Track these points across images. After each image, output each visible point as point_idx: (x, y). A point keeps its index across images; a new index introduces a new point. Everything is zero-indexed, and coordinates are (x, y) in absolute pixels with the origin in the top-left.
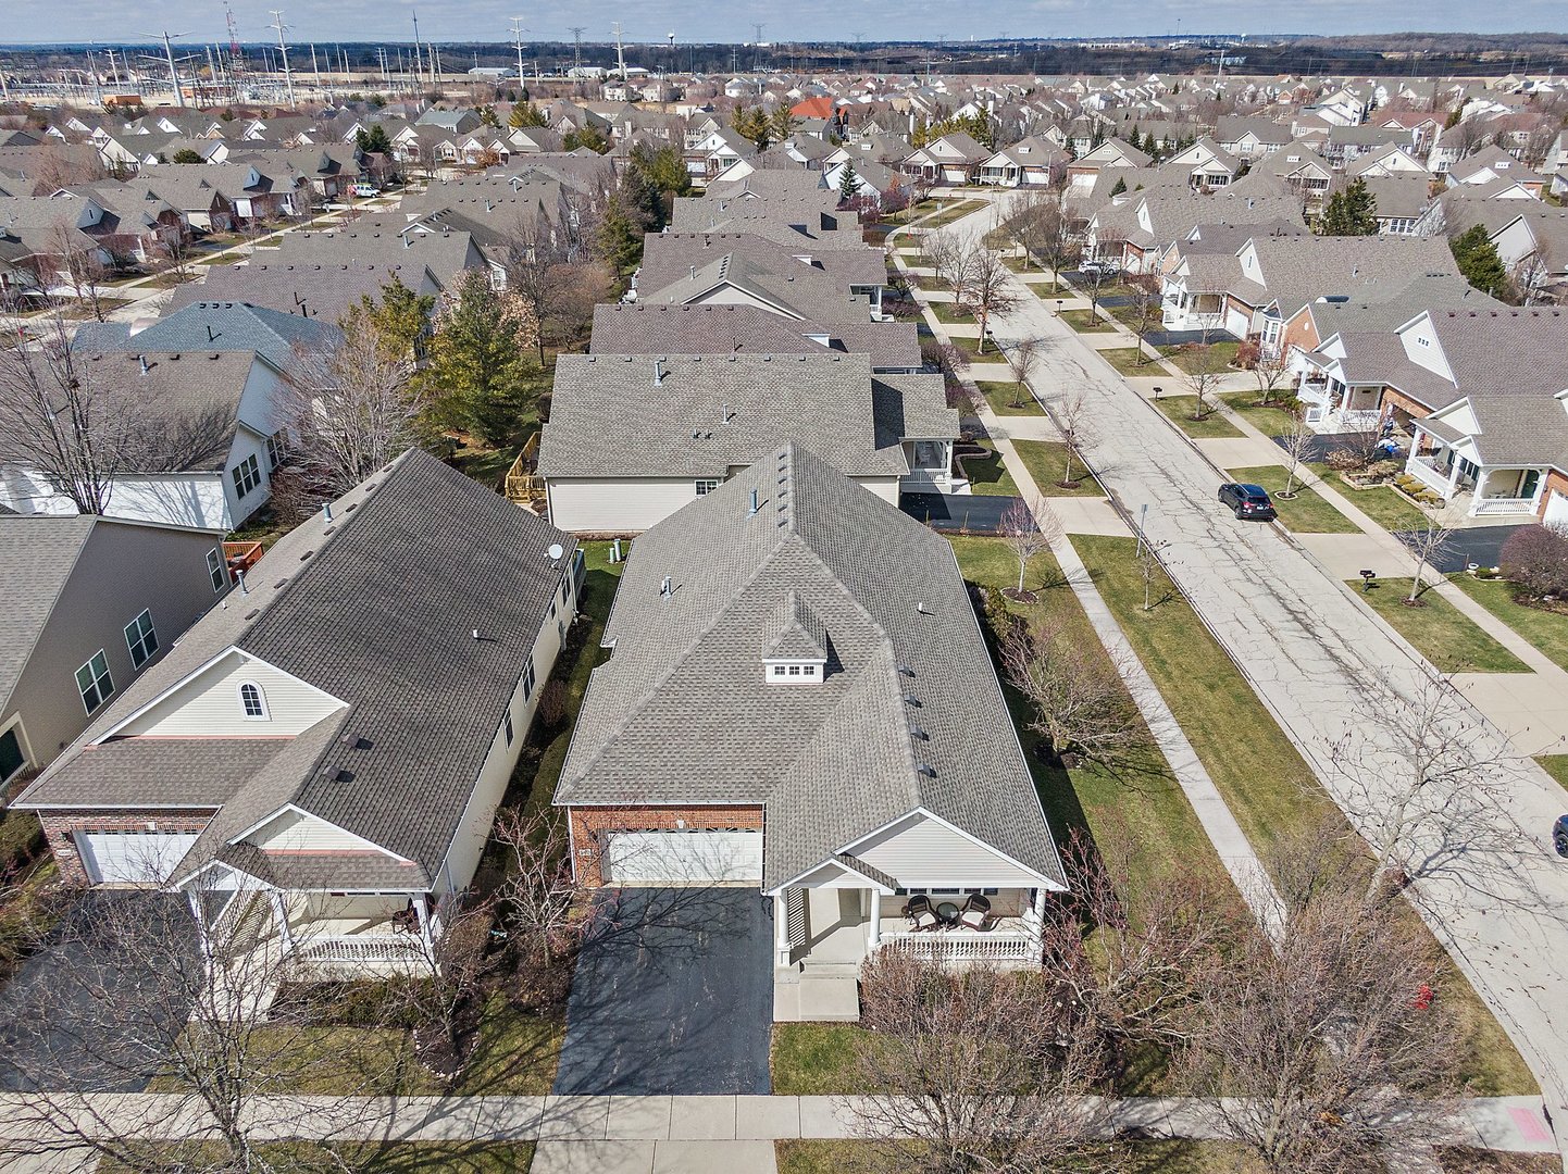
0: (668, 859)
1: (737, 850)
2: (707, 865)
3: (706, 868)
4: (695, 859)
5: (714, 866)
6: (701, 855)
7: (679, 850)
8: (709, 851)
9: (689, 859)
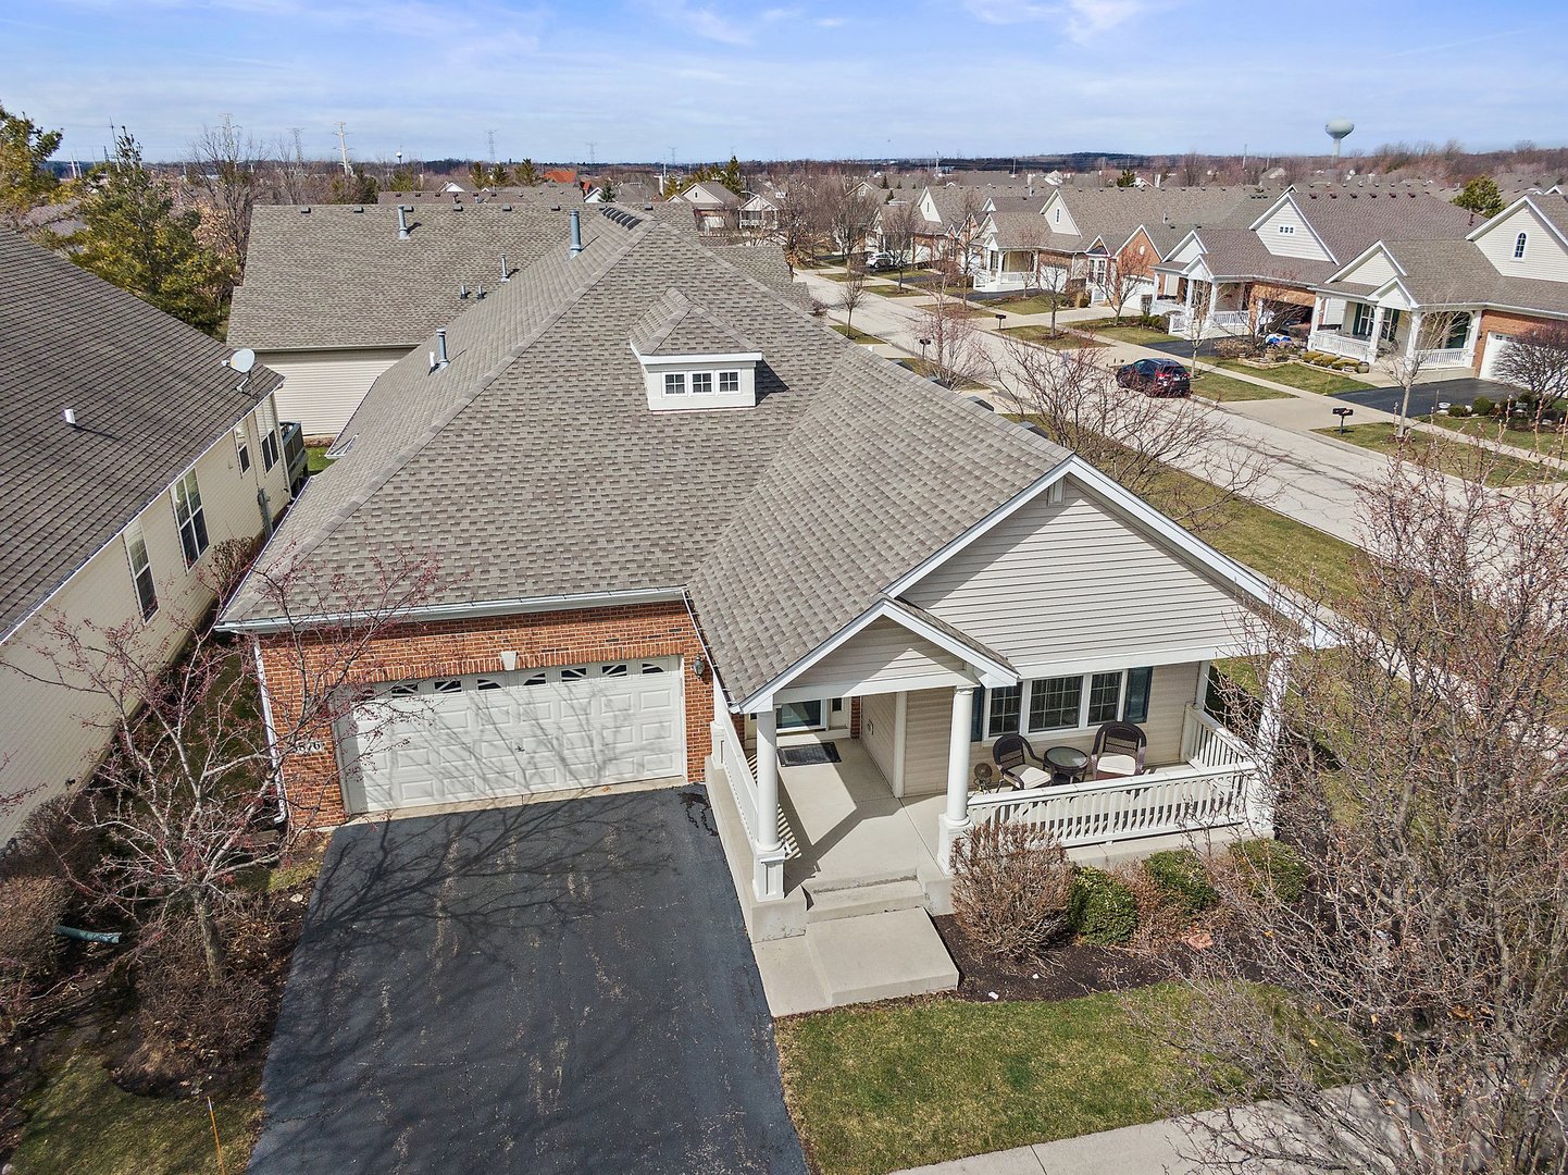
0: (484, 749)
1: (625, 715)
2: (566, 753)
3: (563, 760)
4: (540, 743)
5: (579, 754)
6: (552, 731)
7: (508, 726)
8: (569, 723)
9: (528, 744)
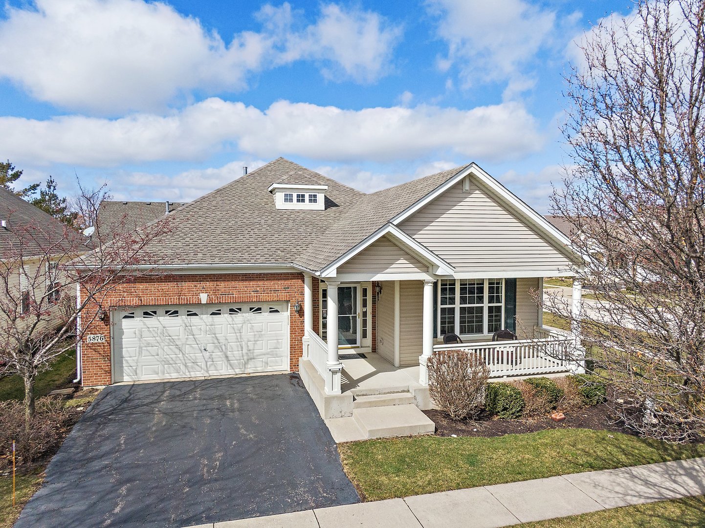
0: (187, 349)
1: (259, 335)
2: (229, 354)
3: (227, 357)
4: (216, 347)
5: (235, 354)
6: (222, 341)
7: (201, 337)
8: (232, 337)
9: (210, 347)
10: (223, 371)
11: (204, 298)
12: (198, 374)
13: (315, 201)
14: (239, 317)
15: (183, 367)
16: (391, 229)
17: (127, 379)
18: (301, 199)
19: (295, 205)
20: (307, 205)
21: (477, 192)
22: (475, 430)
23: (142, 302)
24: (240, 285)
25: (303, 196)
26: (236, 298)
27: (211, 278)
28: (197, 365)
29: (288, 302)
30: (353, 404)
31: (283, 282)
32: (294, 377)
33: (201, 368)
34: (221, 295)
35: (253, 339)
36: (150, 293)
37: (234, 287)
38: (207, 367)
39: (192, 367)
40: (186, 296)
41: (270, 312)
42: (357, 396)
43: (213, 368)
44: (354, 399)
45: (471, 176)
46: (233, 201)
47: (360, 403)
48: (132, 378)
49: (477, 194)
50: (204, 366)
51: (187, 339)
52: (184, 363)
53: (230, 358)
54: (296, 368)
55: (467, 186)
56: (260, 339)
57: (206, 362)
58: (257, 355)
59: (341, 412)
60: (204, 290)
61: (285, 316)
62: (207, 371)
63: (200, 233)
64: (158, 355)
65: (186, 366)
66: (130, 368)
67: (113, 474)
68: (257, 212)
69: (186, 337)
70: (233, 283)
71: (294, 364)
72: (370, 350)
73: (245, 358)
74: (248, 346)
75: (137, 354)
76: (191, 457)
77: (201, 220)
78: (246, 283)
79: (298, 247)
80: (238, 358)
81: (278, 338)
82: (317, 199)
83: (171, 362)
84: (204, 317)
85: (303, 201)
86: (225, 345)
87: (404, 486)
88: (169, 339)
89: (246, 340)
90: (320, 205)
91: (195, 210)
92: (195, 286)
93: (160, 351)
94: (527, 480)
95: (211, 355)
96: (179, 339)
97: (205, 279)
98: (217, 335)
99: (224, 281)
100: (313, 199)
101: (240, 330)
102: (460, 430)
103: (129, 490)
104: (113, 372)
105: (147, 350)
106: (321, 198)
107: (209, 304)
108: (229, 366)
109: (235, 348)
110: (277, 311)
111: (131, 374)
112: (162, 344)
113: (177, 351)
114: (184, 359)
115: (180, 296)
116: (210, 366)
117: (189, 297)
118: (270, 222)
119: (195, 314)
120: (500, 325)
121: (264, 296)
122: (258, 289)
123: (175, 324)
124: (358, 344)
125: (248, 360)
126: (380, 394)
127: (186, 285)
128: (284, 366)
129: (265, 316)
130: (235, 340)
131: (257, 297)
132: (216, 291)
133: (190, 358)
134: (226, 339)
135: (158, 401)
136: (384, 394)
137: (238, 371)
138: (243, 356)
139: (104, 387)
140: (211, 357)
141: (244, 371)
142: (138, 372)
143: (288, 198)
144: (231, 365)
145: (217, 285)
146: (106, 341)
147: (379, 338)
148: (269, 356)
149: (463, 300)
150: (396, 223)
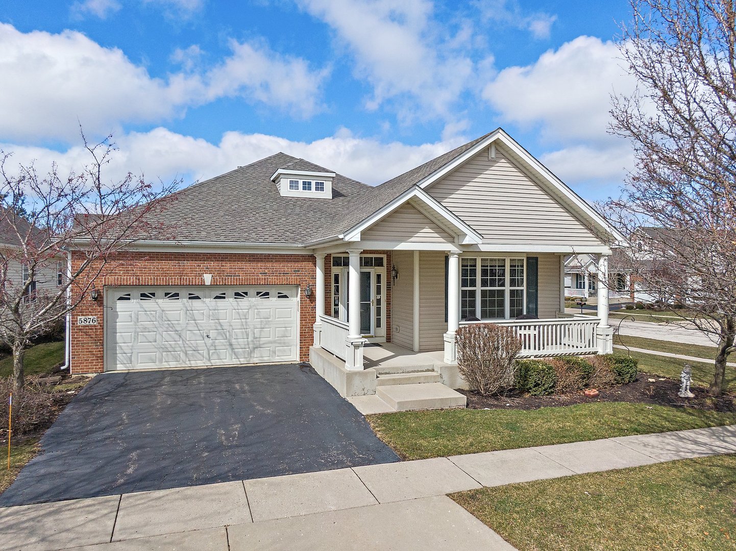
0: (188, 335)
2: (233, 341)
3: (231, 345)
4: (219, 334)
5: (240, 342)
6: (226, 327)
7: (203, 322)
8: (236, 323)
9: (213, 334)
10: (227, 360)
11: (208, 279)
12: (200, 363)
13: (322, 189)
14: (244, 302)
15: (182, 355)
16: (417, 192)
17: (120, 368)
18: (307, 186)
19: (300, 193)
20: (313, 194)
21: (503, 160)
22: (508, 405)
23: (139, 282)
24: (247, 266)
25: (310, 183)
26: (242, 280)
27: (216, 258)
28: (199, 353)
29: (297, 286)
30: (376, 381)
31: (293, 264)
32: (305, 366)
33: (203, 357)
34: (226, 276)
35: (259, 326)
36: (148, 271)
37: (240, 269)
38: (209, 354)
39: (193, 355)
40: (188, 276)
41: (279, 297)
42: (380, 374)
43: (215, 356)
44: (377, 377)
45: (497, 143)
46: (234, 188)
47: (384, 380)
48: (126, 367)
49: (503, 163)
50: (206, 354)
51: (187, 324)
52: (184, 351)
53: (234, 347)
54: (306, 358)
55: (493, 154)
56: (267, 326)
57: (209, 350)
58: (264, 344)
59: (363, 390)
60: (208, 270)
61: (294, 302)
62: (209, 360)
63: (202, 214)
64: (156, 342)
65: (186, 354)
66: (124, 355)
67: (119, 443)
68: (260, 199)
69: (187, 322)
70: (240, 264)
71: (304, 353)
72: (384, 340)
73: (251, 346)
74: (254, 333)
75: (133, 340)
76: (205, 428)
77: (202, 203)
78: (254, 264)
79: (308, 230)
80: (243, 346)
81: (287, 325)
82: (324, 187)
83: (170, 349)
84: (207, 300)
85: (310, 189)
86: (229, 332)
87: (445, 447)
88: (168, 324)
89: (252, 327)
90: (327, 194)
91: (195, 194)
92: (199, 266)
93: (158, 337)
94: (573, 442)
95: (214, 342)
96: (178, 324)
97: (209, 258)
98: (220, 321)
99: (230, 261)
100: (320, 187)
101: (245, 316)
102: (492, 405)
103: (140, 457)
104: (105, 358)
105: (143, 335)
106: (328, 186)
107: (213, 286)
108: (233, 355)
109: (240, 336)
110: (286, 297)
111: (125, 362)
112: (160, 329)
113: (177, 338)
114: (184, 347)
115: (181, 276)
116: (213, 353)
117: (190, 278)
118: (275, 207)
119: (198, 298)
120: (522, 310)
121: (272, 279)
122: (266, 271)
123: (174, 309)
124: (372, 333)
125: (254, 348)
126: (403, 373)
127: (187, 264)
128: (294, 357)
129: (273, 301)
130: (240, 327)
131: (265, 279)
132: (220, 272)
133: (191, 345)
134: (231, 326)
135: (159, 385)
136: (408, 372)
137: (243, 361)
138: (248, 344)
139: (95, 375)
140: (213, 345)
141: (249, 360)
142: (133, 359)
143: (294, 185)
144: (235, 354)
145: (222, 266)
146: (99, 323)
147: (394, 327)
148: (277, 345)
149: (484, 283)
150: (423, 186)
